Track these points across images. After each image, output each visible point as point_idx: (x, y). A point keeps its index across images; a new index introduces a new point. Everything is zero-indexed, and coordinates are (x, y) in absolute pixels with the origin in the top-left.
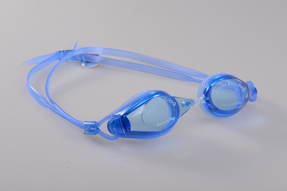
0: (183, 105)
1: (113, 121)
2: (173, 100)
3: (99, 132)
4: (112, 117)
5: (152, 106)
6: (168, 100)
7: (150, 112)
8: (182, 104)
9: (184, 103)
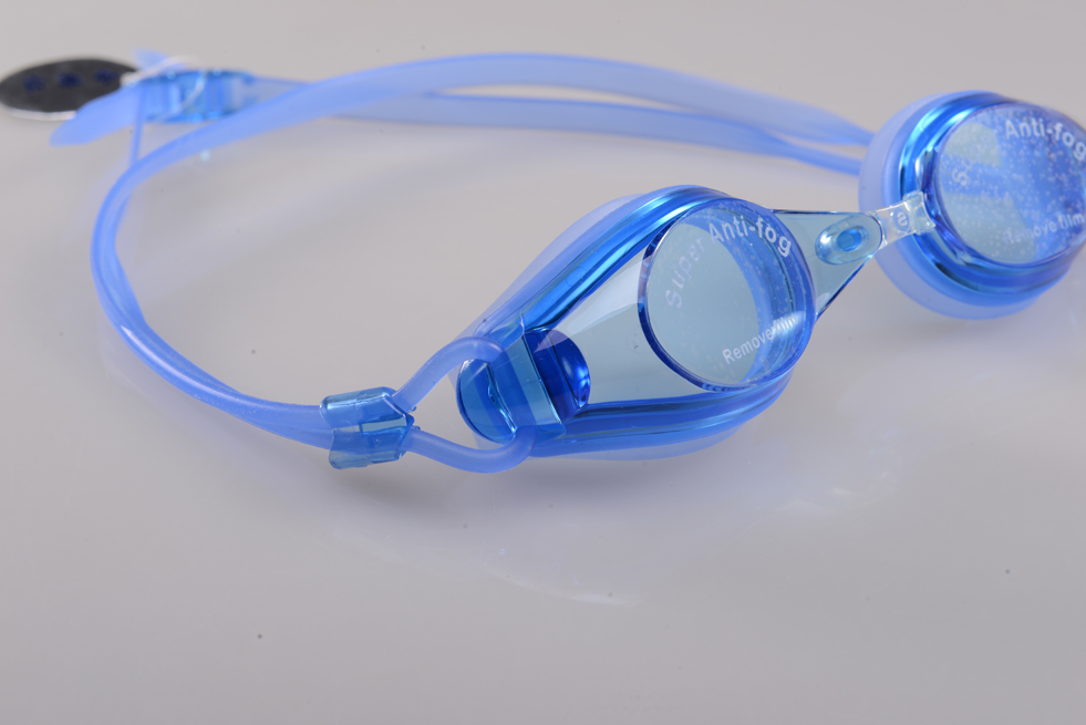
0: (824, 254)
1: (489, 363)
2: (774, 226)
3: (416, 436)
4: (475, 344)
5: (683, 258)
6: (753, 229)
7: (681, 286)
8: (818, 245)
9: (825, 240)
